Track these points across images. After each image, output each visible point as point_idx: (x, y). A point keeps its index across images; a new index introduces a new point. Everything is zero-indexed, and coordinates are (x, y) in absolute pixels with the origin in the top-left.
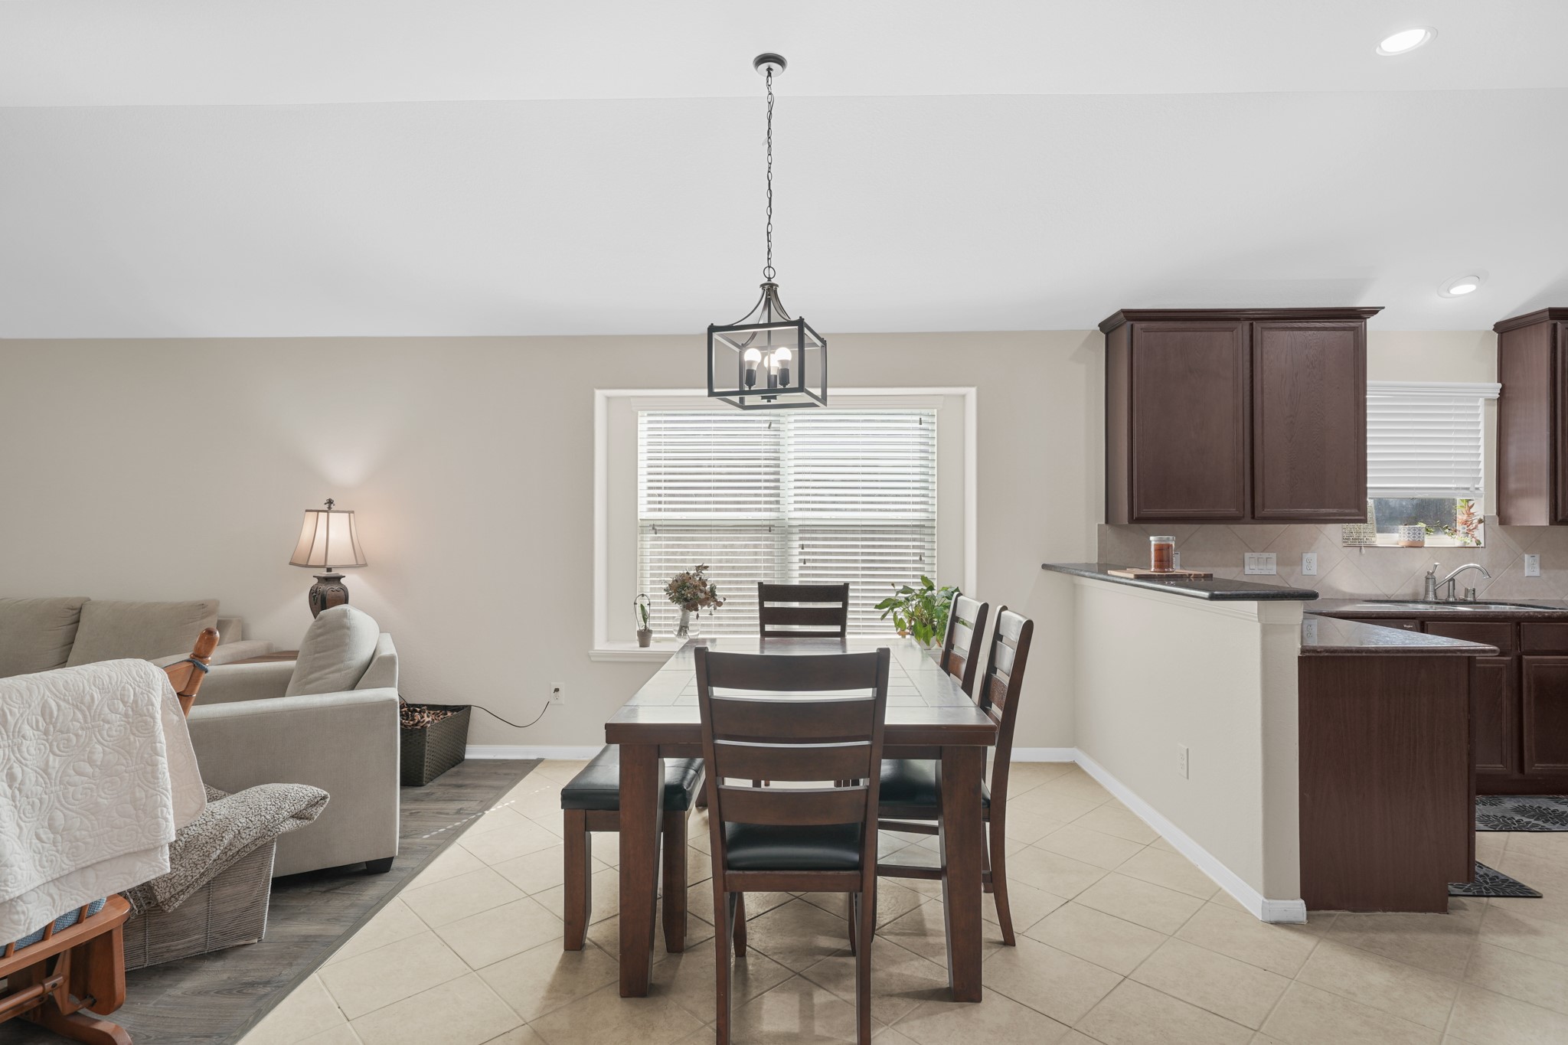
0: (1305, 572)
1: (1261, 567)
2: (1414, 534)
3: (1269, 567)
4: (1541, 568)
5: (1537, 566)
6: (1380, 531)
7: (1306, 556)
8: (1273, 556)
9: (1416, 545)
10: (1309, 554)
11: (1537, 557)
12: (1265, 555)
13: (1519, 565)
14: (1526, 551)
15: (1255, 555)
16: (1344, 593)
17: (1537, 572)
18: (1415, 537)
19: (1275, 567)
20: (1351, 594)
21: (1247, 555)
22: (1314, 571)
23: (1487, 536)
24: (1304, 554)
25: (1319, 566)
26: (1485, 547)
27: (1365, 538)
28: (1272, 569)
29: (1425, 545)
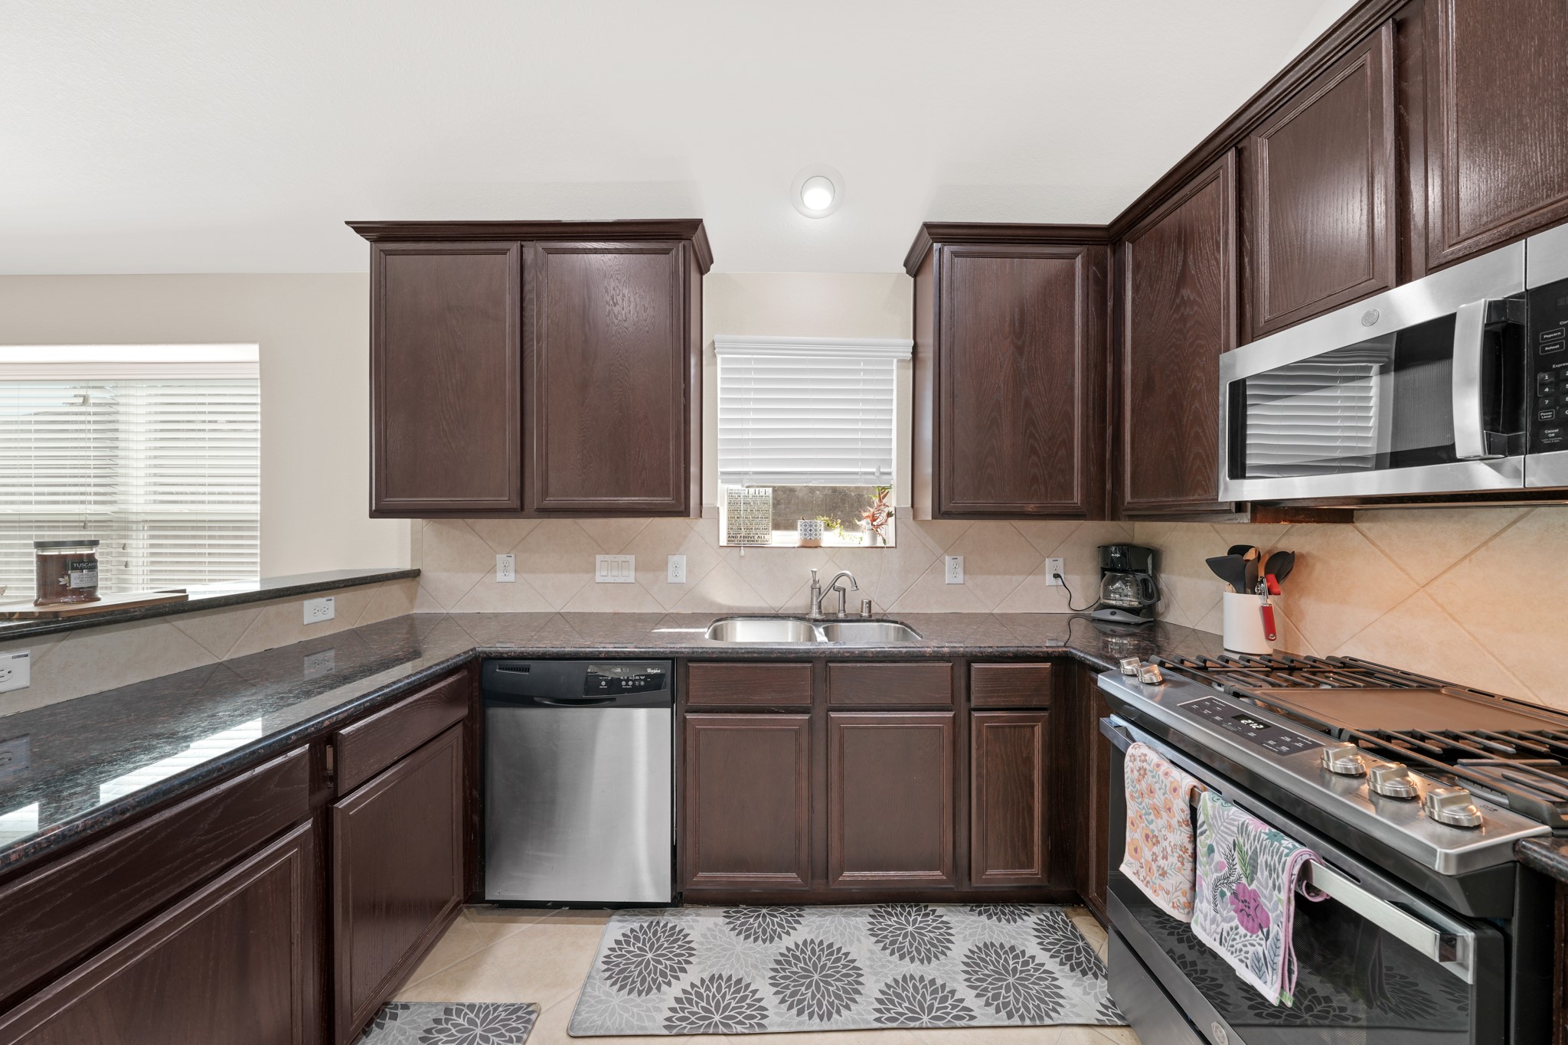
0: (671, 579)
1: (615, 573)
2: (812, 530)
3: (625, 573)
4: (965, 573)
5: (960, 570)
6: (777, 526)
7: (673, 560)
8: (631, 558)
9: (810, 544)
10: (676, 556)
11: (960, 559)
12: (621, 558)
13: (936, 568)
14: (946, 552)
15: (608, 557)
16: (721, 606)
17: (960, 579)
18: (811, 535)
19: (632, 573)
20: (729, 607)
21: (599, 558)
22: (682, 577)
23: (898, 533)
24: (669, 556)
25: (689, 571)
26: (896, 547)
27: (757, 536)
28: (629, 576)
29: (823, 545)
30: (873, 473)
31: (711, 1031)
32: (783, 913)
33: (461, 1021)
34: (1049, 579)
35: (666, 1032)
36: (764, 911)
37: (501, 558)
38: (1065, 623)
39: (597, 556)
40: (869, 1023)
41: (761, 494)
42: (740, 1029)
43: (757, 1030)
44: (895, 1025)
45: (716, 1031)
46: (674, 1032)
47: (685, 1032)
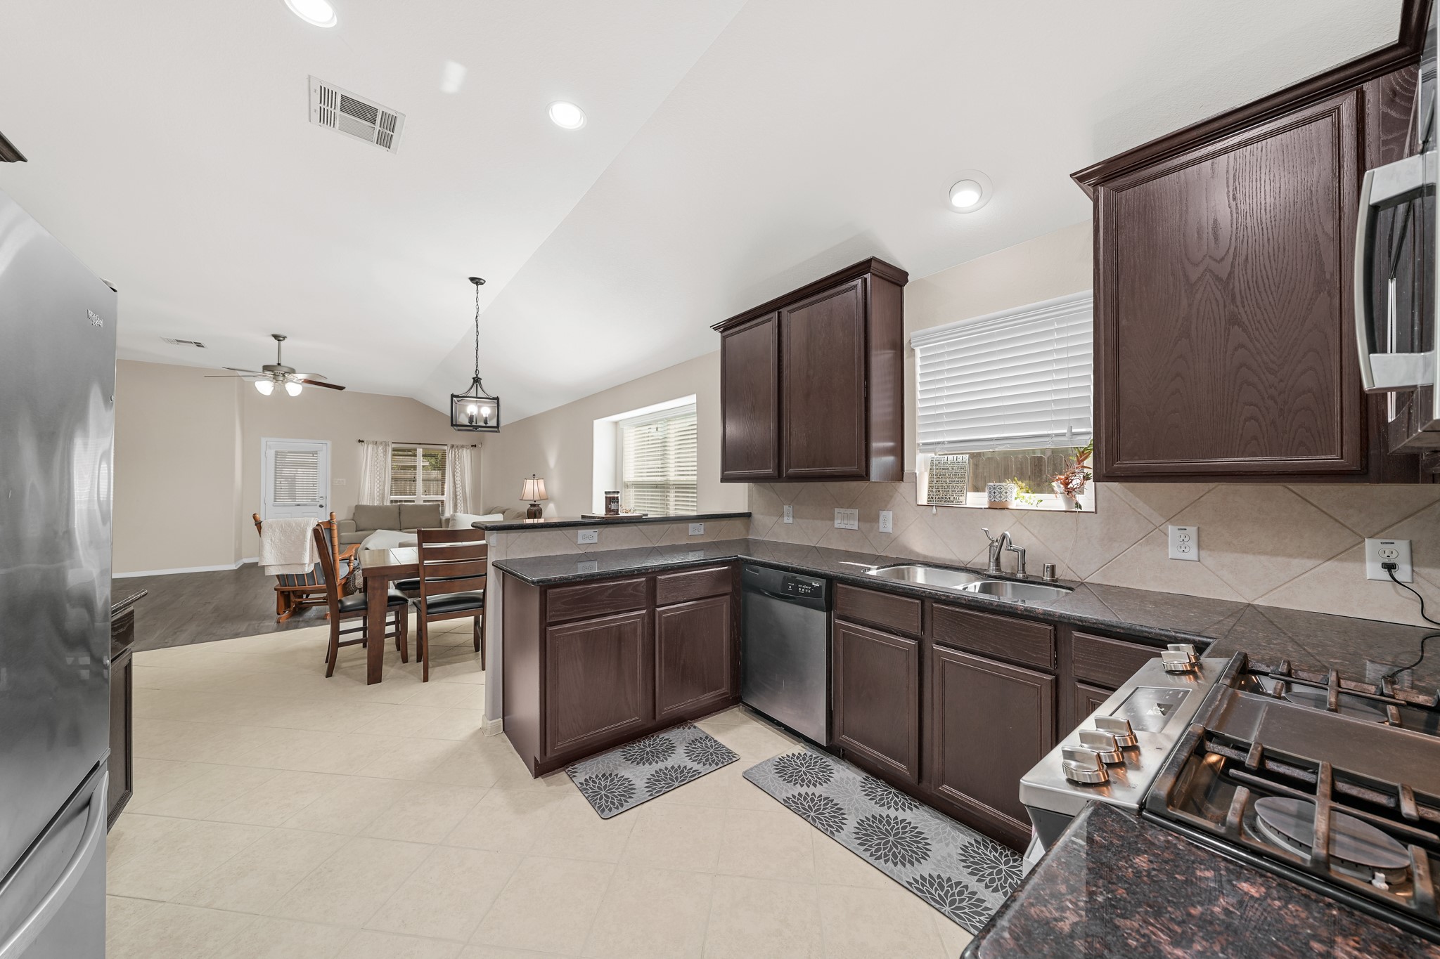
0: (881, 529)
1: (846, 522)
2: (1000, 493)
3: (852, 522)
4: (1199, 547)
5: (1193, 545)
6: (972, 488)
7: (883, 514)
8: (856, 512)
9: (997, 506)
10: (885, 512)
11: (1192, 531)
12: (849, 511)
13: (1156, 538)
14: (1170, 520)
15: (842, 510)
16: (918, 555)
17: (1192, 554)
19: (856, 523)
20: (925, 557)
22: (888, 528)
23: (1099, 497)
24: (880, 511)
25: (894, 524)
26: (1096, 512)
27: (952, 497)
28: (854, 525)
29: (1010, 507)
30: (1063, 435)
31: (804, 817)
32: (906, 799)
33: (708, 743)
34: (1373, 570)
35: (783, 802)
36: (893, 790)
37: (786, 507)
38: (1418, 641)
39: (836, 509)
40: (902, 880)
41: (959, 460)
42: (820, 826)
43: (828, 834)
44: (919, 894)
45: (807, 818)
46: (787, 804)
47: (792, 808)
